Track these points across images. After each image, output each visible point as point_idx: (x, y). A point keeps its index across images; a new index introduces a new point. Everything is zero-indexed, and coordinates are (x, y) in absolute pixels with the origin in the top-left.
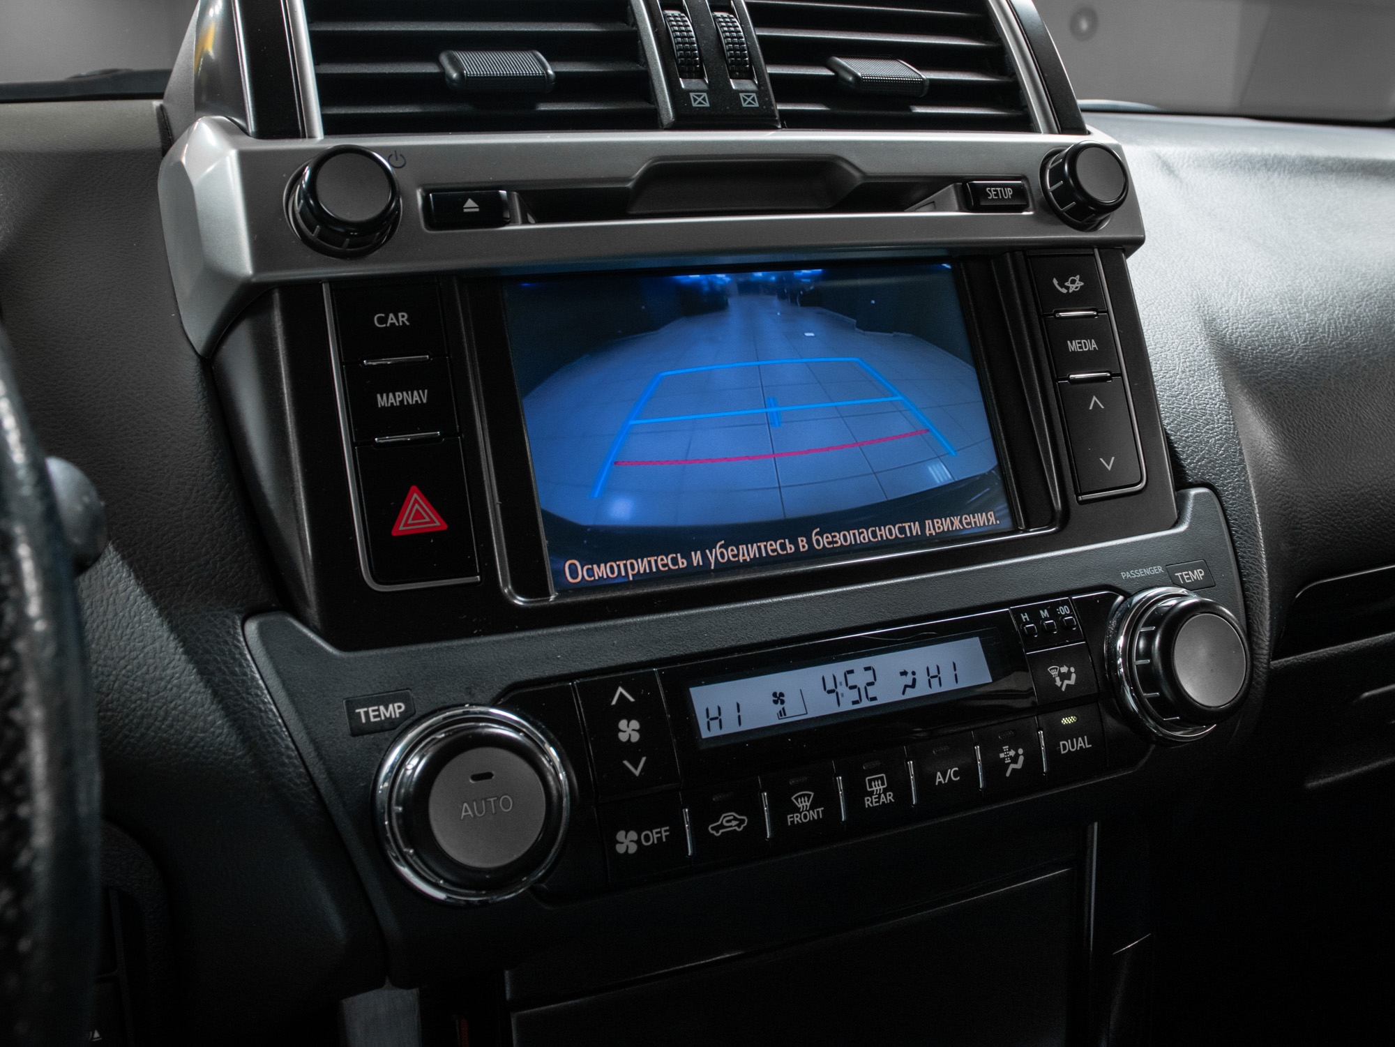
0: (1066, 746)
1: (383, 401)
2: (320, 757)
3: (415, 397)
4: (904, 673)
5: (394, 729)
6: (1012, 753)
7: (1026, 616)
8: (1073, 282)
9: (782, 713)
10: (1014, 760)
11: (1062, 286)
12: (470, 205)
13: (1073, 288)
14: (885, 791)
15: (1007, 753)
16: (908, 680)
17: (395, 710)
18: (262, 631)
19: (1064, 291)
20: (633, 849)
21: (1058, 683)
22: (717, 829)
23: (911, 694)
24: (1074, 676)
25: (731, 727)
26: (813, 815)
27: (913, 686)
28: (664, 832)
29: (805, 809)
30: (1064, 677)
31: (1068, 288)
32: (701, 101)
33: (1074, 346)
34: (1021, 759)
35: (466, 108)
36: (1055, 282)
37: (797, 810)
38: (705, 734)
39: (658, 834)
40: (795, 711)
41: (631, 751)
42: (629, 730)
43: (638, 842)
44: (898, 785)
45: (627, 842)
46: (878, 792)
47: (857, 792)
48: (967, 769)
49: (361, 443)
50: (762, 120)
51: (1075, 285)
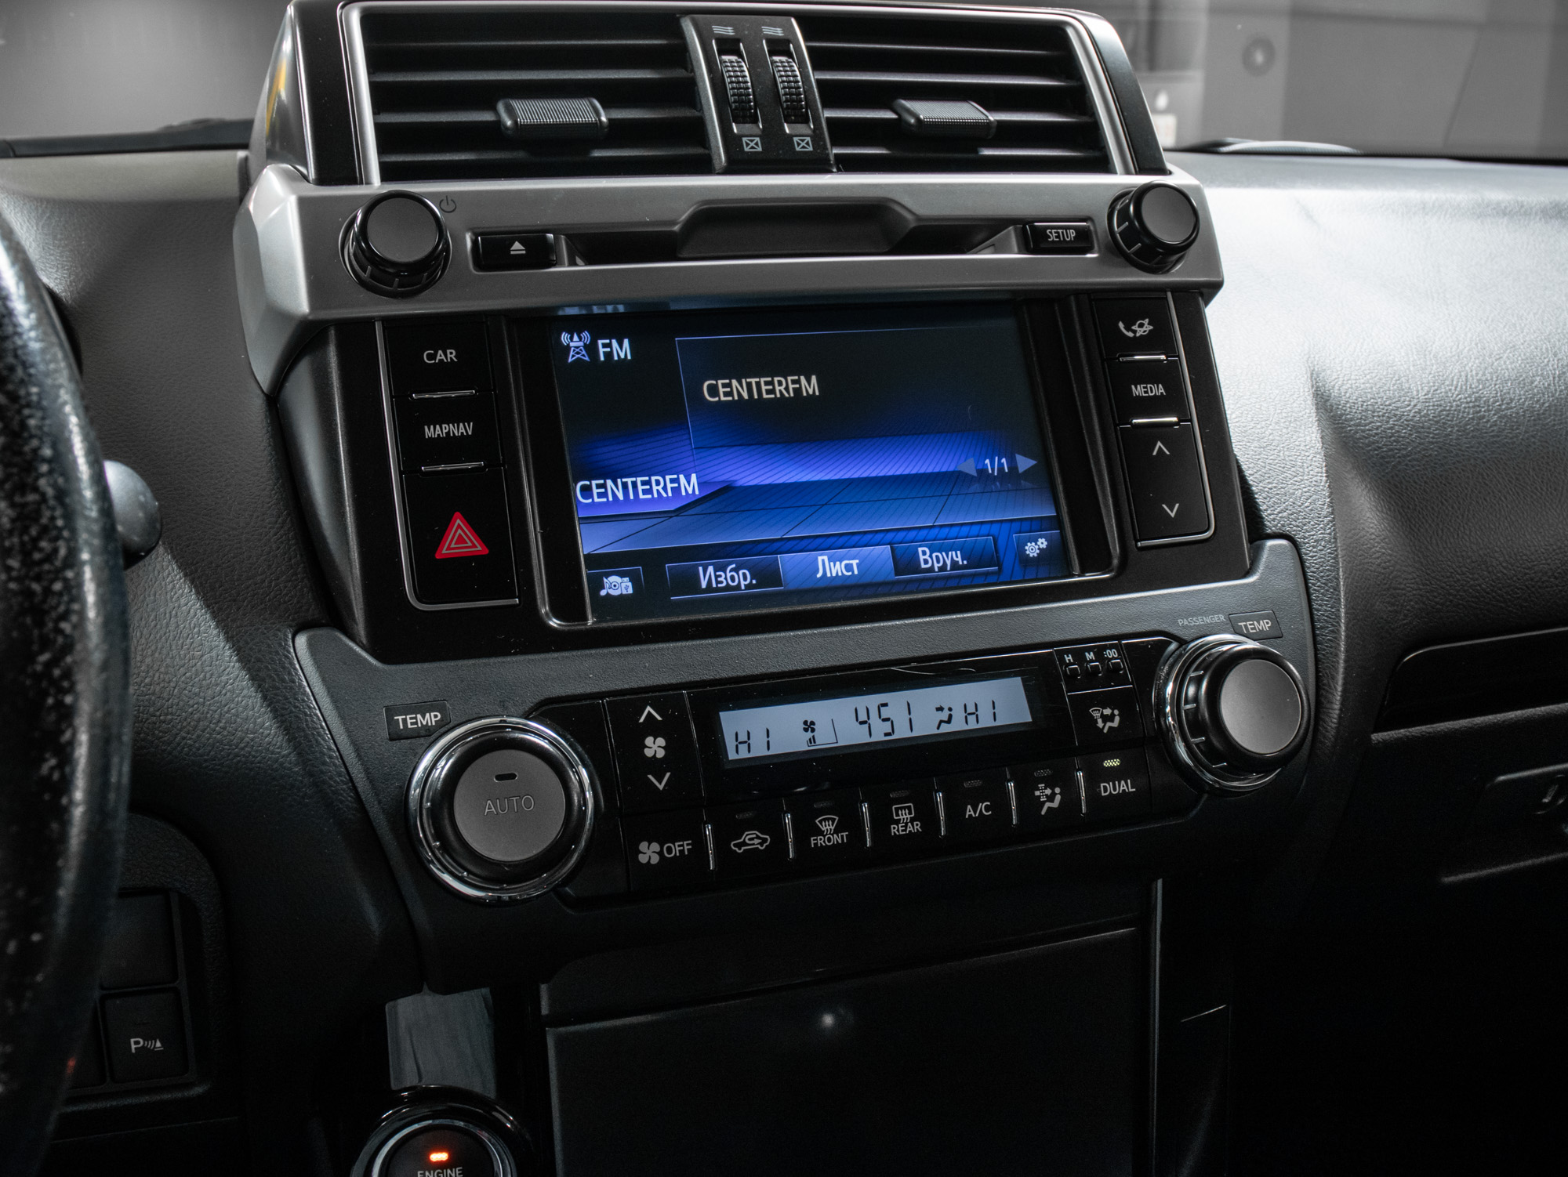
0: (1107, 789)
1: (430, 432)
2: (359, 756)
3: (461, 429)
4: (940, 709)
5: (429, 735)
6: (1048, 791)
7: (1070, 657)
8: (1141, 326)
9: (812, 741)
10: (1051, 798)
11: (1128, 329)
12: (517, 248)
13: (1140, 332)
14: (912, 820)
15: (1042, 792)
16: (944, 716)
17: (431, 719)
18: (311, 645)
19: (1131, 334)
20: (655, 859)
21: (1100, 724)
22: (739, 846)
23: (946, 728)
24: (1117, 719)
25: (759, 750)
26: (837, 839)
27: (949, 721)
28: (687, 846)
29: (829, 832)
30: (1106, 719)
31: (1135, 332)
32: (753, 145)
33: (1138, 390)
34: (1058, 798)
35: (520, 155)
36: (1121, 325)
37: (821, 833)
38: (732, 755)
39: (680, 848)
40: (825, 739)
41: (656, 765)
42: (655, 747)
43: (660, 853)
44: (926, 814)
45: (649, 853)
46: (905, 821)
47: (883, 819)
48: (1000, 804)
49: (409, 471)
50: (816, 164)
51: (1143, 328)
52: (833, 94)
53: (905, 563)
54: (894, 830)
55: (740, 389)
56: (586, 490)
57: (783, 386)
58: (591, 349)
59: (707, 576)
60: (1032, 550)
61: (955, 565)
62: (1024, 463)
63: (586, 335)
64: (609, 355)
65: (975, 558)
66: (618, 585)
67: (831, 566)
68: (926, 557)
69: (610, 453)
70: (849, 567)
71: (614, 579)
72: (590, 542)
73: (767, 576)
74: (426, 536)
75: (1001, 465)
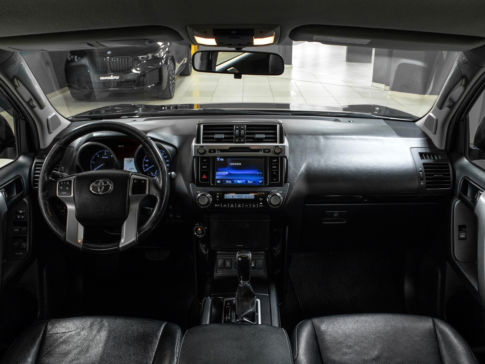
0: (260, 206)
1: (203, 167)
2: (193, 194)
3: (206, 167)
5: (199, 193)
7: (259, 193)
9: (233, 198)
10: (254, 206)
11: (274, 160)
12: (212, 151)
13: (275, 161)
14: (240, 206)
15: (253, 205)
16: (246, 197)
17: (200, 192)
18: (191, 185)
22: (224, 206)
23: (246, 198)
25: (228, 198)
26: (233, 207)
28: (219, 205)
29: (232, 206)
30: (261, 199)
32: (237, 140)
33: (273, 167)
35: (216, 140)
37: (231, 206)
38: (225, 198)
39: (218, 205)
40: (234, 198)
41: (217, 198)
42: (218, 197)
44: (242, 205)
45: (216, 205)
47: (237, 205)
48: (249, 206)
49: (201, 170)
50: (243, 143)
51: (275, 160)
52: (247, 134)
53: (246, 182)
54: (238, 206)
55: (233, 164)
56: (217, 173)
57: (237, 164)
58: (220, 159)
59: (227, 181)
60: (260, 182)
61: (251, 182)
62: (261, 173)
63: (219, 158)
64: (221, 160)
65: (254, 182)
66: (219, 182)
67: (239, 182)
68: (249, 182)
69: (219, 169)
70: (241, 182)
71: (218, 181)
72: (217, 177)
73: (233, 182)
74: (202, 176)
75: (258, 173)
